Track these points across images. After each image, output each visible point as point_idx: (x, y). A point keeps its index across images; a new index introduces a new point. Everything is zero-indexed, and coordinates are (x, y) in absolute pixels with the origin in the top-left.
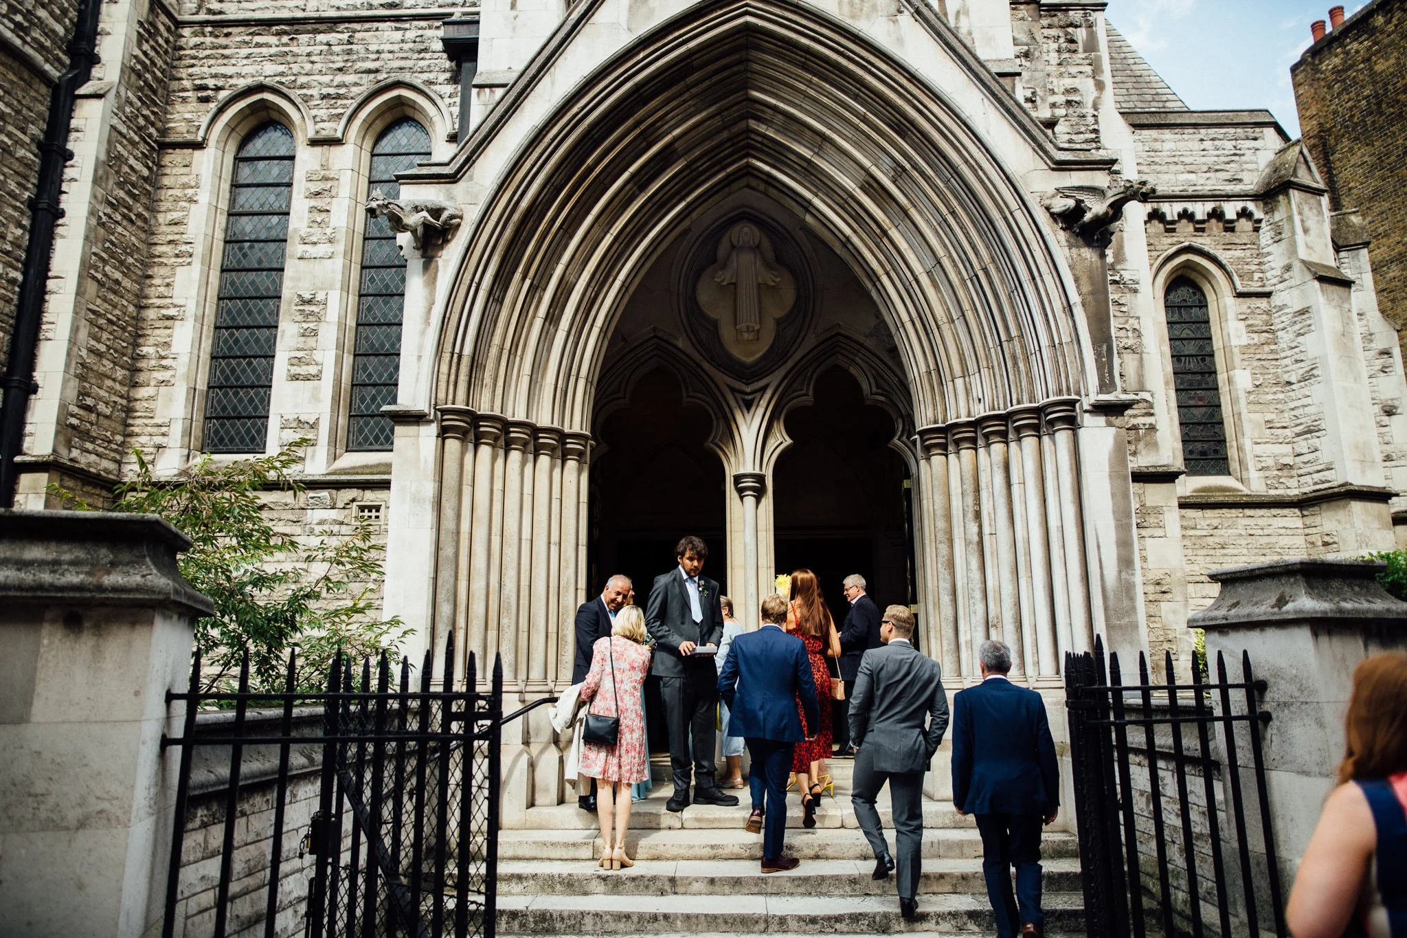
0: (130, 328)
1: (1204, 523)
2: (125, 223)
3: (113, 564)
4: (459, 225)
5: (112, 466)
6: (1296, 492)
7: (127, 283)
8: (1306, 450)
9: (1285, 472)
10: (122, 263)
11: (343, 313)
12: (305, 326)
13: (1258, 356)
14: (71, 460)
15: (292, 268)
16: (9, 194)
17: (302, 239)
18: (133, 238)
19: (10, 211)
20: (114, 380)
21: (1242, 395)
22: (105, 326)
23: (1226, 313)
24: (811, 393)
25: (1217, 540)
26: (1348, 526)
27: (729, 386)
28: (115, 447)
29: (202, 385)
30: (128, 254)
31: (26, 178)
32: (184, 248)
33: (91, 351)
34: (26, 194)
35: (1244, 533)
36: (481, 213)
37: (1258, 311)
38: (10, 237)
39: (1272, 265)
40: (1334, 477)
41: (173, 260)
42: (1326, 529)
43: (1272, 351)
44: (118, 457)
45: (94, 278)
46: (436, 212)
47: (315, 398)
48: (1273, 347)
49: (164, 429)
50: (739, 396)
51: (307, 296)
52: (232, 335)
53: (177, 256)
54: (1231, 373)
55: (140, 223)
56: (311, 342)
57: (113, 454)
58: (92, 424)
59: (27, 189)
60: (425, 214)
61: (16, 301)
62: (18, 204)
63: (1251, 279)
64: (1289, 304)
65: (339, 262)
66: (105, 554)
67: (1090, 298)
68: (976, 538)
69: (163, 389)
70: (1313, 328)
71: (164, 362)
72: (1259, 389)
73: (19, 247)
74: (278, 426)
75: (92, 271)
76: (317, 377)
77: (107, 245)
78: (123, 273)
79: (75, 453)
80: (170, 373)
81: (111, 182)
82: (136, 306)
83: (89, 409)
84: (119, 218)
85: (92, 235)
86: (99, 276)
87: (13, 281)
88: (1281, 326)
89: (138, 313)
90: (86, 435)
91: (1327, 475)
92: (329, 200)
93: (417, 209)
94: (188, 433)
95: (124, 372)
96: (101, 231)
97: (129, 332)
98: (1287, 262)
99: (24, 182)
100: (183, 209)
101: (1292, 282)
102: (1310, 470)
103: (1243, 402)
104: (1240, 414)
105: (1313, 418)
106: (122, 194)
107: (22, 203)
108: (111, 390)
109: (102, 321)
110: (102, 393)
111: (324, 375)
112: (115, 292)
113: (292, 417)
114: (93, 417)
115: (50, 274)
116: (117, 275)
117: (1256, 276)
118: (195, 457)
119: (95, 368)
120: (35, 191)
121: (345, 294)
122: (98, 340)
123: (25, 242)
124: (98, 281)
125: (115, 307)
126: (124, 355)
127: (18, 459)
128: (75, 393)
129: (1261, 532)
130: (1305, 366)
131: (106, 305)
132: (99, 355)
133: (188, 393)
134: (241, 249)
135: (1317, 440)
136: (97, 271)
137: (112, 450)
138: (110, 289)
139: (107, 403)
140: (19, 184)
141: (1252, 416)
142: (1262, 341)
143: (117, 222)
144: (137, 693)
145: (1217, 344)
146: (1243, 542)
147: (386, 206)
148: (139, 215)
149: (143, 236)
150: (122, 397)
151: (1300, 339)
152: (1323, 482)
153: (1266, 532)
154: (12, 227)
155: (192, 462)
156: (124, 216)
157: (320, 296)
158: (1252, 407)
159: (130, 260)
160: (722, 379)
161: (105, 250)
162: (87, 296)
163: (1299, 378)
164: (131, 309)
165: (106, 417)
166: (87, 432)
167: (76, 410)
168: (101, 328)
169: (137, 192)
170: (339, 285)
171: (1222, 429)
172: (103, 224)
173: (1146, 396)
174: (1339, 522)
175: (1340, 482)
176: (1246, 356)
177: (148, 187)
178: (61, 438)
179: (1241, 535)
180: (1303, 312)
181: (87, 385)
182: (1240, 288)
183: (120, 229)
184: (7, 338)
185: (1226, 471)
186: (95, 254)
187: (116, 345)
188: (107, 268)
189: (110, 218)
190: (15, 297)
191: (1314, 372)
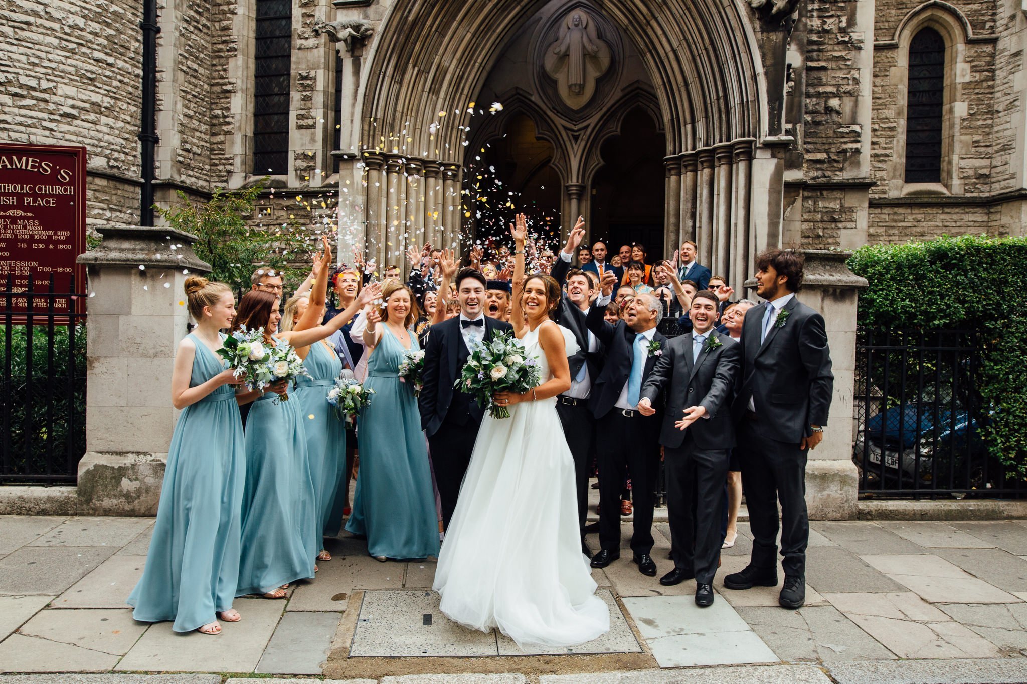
0: (206, 99)
1: (910, 218)
2: (196, 31)
3: (157, 250)
4: (371, 34)
5: (205, 184)
6: (987, 195)
7: (201, 70)
8: (1000, 164)
9: (982, 181)
10: (197, 58)
11: (326, 84)
12: (304, 93)
13: (977, 91)
14: (182, 182)
15: (295, 55)
16: (128, 21)
17: (299, 35)
18: (202, 41)
19: (130, 32)
20: (201, 132)
21: (957, 121)
22: (191, 100)
23: (956, 57)
24: (619, 130)
25: (918, 230)
26: (1017, 221)
27: (564, 127)
28: (205, 172)
29: (250, 133)
30: (200, 51)
31: (136, 9)
32: (232, 45)
33: (185, 115)
34: (138, 20)
35: (941, 225)
36: (384, 27)
37: (983, 54)
38: (132, 49)
39: (1002, 15)
40: (1014, 185)
41: (227, 53)
42: (1003, 222)
43: (989, 87)
44: (208, 179)
45: (181, 70)
46: (357, 27)
47: (313, 140)
48: (990, 83)
49: (231, 161)
50: (570, 133)
51: (304, 74)
52: (264, 100)
53: (228, 51)
54: (953, 104)
55: (205, 30)
56: (309, 104)
57: (204, 177)
58: (190, 159)
59: (138, 16)
60: (349, 29)
61: (141, 88)
62: (134, 27)
63: (983, 28)
64: (1009, 48)
65: (322, 50)
66: (153, 246)
67: (771, 69)
68: (690, 230)
69: (228, 137)
70: (1021, 67)
71: (227, 120)
72: (974, 117)
73: (138, 54)
74: (293, 158)
75: (180, 66)
76: (313, 126)
77: (187, 47)
78: (198, 64)
79: (183, 178)
80: (232, 126)
81: (184, 6)
82: (208, 84)
83: (188, 151)
84: (192, 29)
85: (178, 42)
86: (184, 68)
87: (137, 76)
88: (1000, 66)
89: (211, 89)
90: (188, 167)
91: (1012, 182)
92: (314, 8)
93: (344, 27)
94: (244, 163)
95: (206, 127)
96: (183, 39)
97: (206, 102)
98: (1013, 12)
99: (136, 12)
100: (229, 19)
101: (1014, 30)
102: (1000, 179)
103: (957, 127)
104: (953, 136)
105: (1009, 139)
106: (192, 13)
107: (136, 26)
108: (199, 138)
109: (189, 97)
110: (195, 141)
111: (317, 125)
112: (195, 77)
113: (300, 152)
114: (191, 155)
115: (157, 69)
116: (195, 66)
117: (988, 25)
118: (249, 178)
119: (189, 126)
120: (142, 16)
121: (327, 71)
122: (188, 108)
123: (141, 51)
124: (184, 71)
125: (196, 86)
126: (205, 116)
127: (153, 182)
128: (179, 142)
129: (954, 224)
130: (1011, 98)
131: (191, 86)
132: (191, 117)
133: (242, 139)
134: (265, 43)
135: (1008, 156)
136: (182, 65)
137: (204, 174)
138: (192, 76)
139: (198, 147)
140: (133, 14)
141: (963, 138)
142: (982, 78)
143: (191, 32)
144: (171, 304)
145: (947, 82)
146: (939, 231)
147: (325, 27)
148: (204, 25)
149: (208, 38)
150: (206, 142)
151: (1011, 77)
152: (1007, 188)
153: (958, 224)
154: (133, 42)
155: (248, 181)
156: (195, 27)
157: (312, 74)
158: (963, 131)
159: (202, 55)
160: (560, 122)
161: (187, 51)
162: (179, 82)
163: (1005, 107)
164: (206, 86)
165: (199, 155)
166: (189, 165)
167: (181, 152)
168: (189, 101)
169: (200, 10)
170: (322, 66)
171: (940, 148)
172: (183, 35)
173: (857, 128)
174: (1012, 217)
175: (1018, 188)
176: (967, 91)
177: (208, 6)
178: (174, 169)
179: (938, 226)
180: (1018, 54)
181: (185, 137)
182: (971, 35)
183: (193, 36)
184: (140, 110)
185: (937, 179)
186: (180, 55)
187: (199, 111)
188: (189, 63)
189: (187, 30)
190: (140, 86)
191: (1016, 103)
